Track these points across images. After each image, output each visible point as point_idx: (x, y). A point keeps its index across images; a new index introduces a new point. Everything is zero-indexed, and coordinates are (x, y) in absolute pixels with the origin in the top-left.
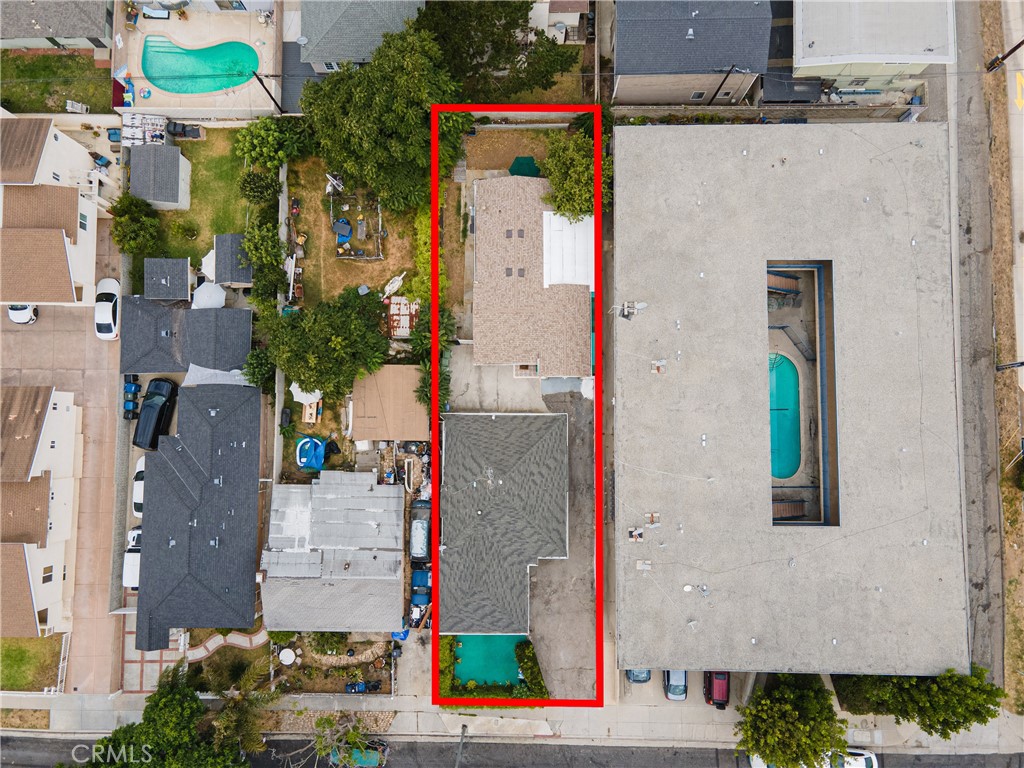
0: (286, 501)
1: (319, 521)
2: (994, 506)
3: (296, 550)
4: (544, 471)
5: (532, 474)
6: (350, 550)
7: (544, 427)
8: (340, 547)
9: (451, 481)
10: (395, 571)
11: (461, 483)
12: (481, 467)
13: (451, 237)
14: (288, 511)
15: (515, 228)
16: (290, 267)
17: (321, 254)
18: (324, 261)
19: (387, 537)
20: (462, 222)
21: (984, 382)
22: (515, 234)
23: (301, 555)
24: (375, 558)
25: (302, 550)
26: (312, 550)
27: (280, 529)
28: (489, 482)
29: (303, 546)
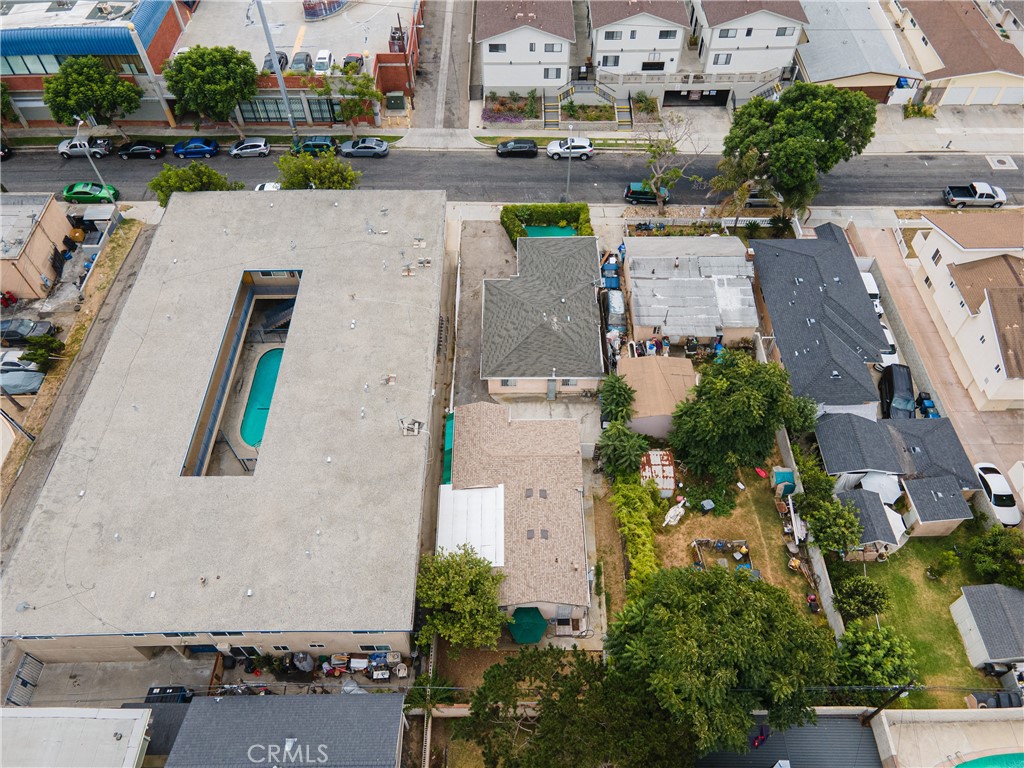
0: (743, 314)
1: (709, 299)
2: (93, 337)
3: (724, 277)
4: (504, 333)
5: (516, 329)
6: (675, 277)
7: (503, 367)
8: (686, 279)
9: (592, 327)
10: (634, 262)
11: (583, 324)
12: (565, 332)
13: (614, 569)
14: (740, 306)
15: (538, 541)
16: (799, 528)
17: (767, 551)
18: (761, 544)
19: (645, 287)
20: (603, 585)
21: (52, 428)
22: (538, 534)
23: (719, 273)
24: (653, 273)
25: (720, 277)
26: (710, 277)
27: (743, 292)
28: (555, 320)
29: (719, 280)
